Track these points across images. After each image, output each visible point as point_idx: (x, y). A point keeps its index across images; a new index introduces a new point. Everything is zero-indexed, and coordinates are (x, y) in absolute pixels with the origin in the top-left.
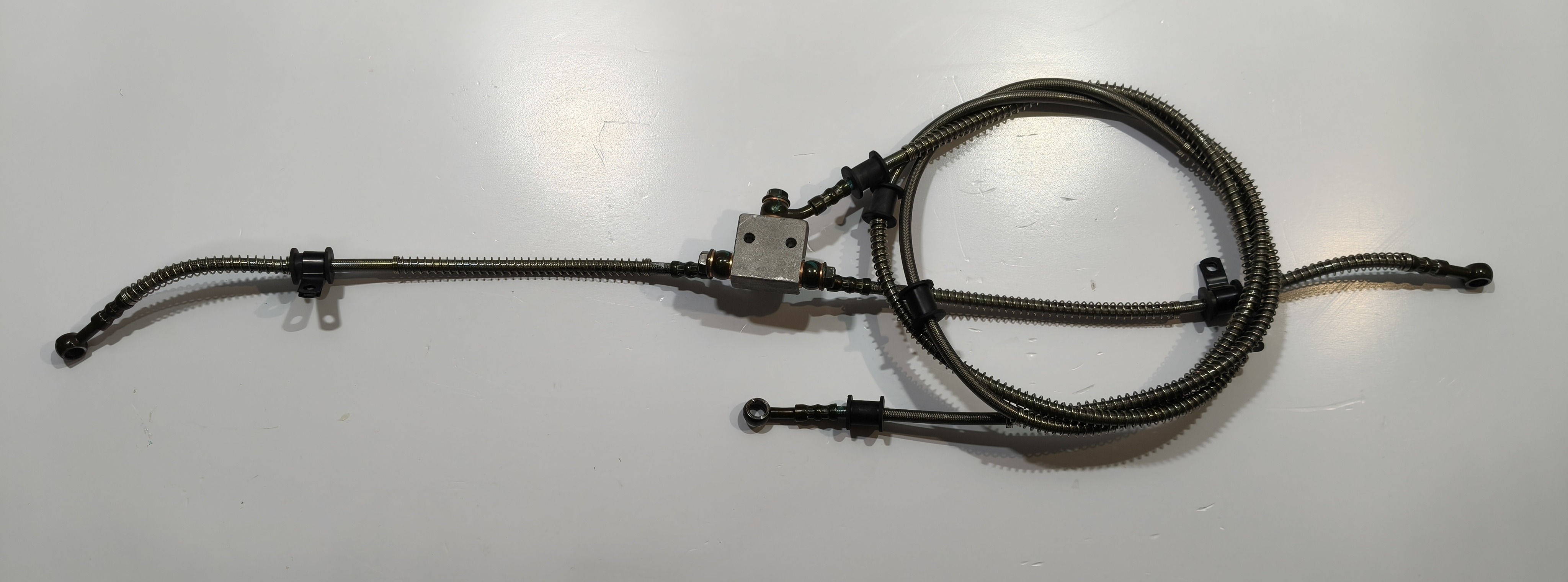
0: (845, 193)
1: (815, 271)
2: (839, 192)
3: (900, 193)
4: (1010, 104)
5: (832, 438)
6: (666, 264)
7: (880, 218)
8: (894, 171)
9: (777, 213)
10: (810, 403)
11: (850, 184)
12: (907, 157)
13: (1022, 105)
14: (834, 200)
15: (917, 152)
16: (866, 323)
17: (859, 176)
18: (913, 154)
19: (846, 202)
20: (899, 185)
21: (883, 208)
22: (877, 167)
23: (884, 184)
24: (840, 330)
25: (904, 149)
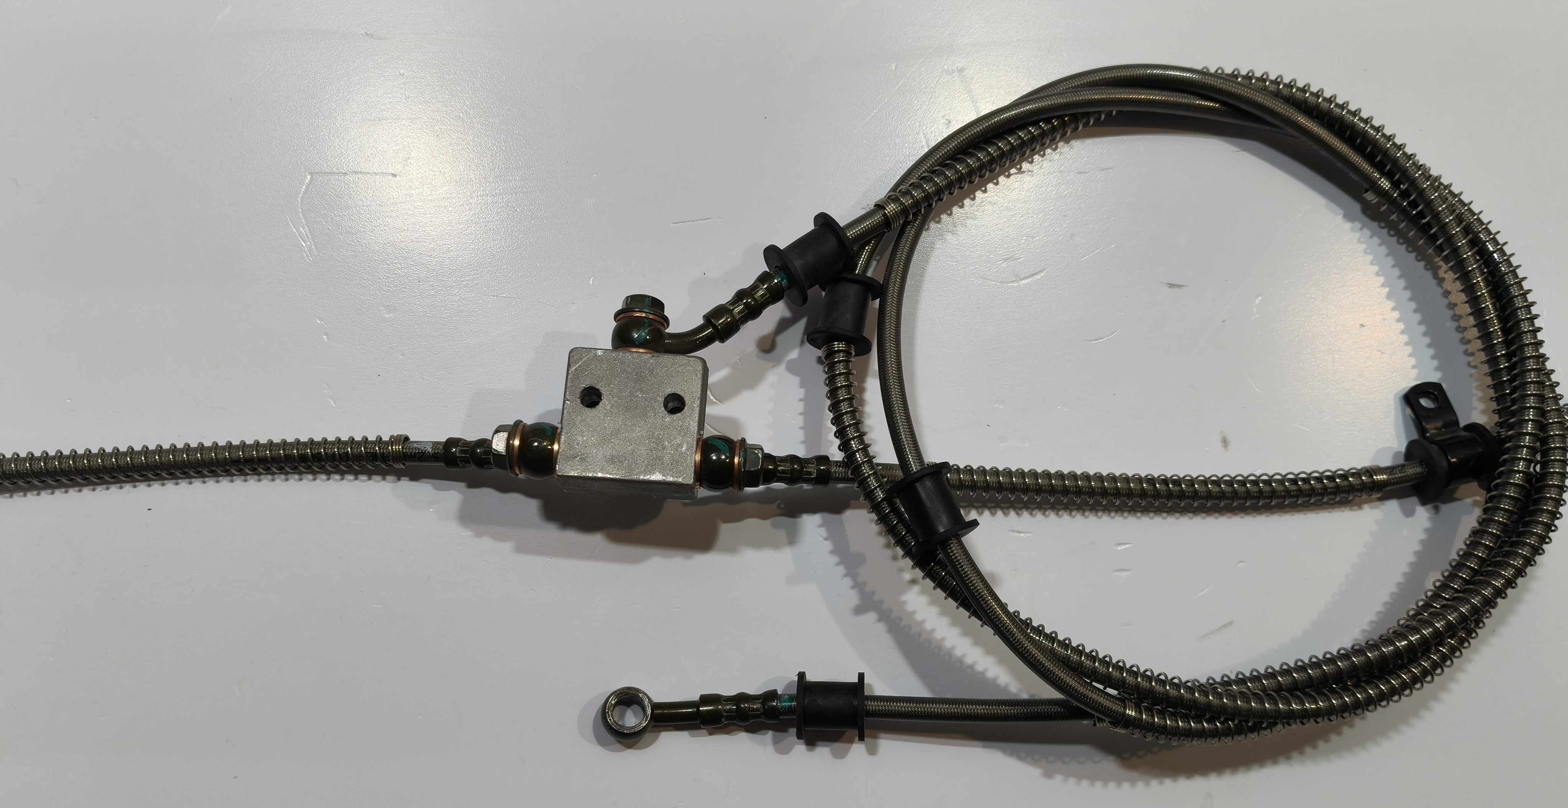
0: (774, 296)
1: (723, 457)
2: (762, 296)
3: (876, 289)
4: (1066, 115)
5: (770, 749)
6: (435, 444)
7: (840, 340)
8: (862, 248)
9: (643, 344)
10: (729, 690)
11: (782, 280)
12: (887, 222)
13: (1087, 115)
14: (753, 312)
15: (904, 211)
16: (823, 532)
17: (798, 264)
18: (896, 215)
19: (776, 311)
20: (869, 274)
21: (845, 321)
22: (831, 244)
23: (846, 275)
24: (776, 545)
25: (879, 206)
